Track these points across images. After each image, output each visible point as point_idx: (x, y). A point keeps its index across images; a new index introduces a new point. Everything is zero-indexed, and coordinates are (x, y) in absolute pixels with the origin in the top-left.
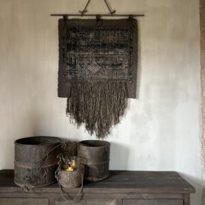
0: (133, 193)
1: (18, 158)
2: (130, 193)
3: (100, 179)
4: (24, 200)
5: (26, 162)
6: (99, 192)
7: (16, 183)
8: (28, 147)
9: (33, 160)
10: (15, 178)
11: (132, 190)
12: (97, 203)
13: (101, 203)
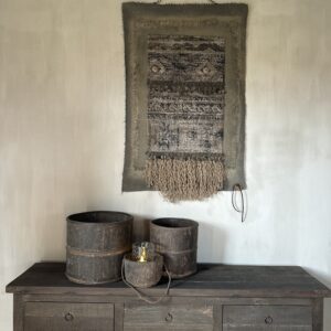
0: (238, 297)
1: (71, 241)
2: (233, 297)
3: (181, 276)
4: (78, 306)
5: (86, 247)
6: (188, 294)
7: (70, 278)
8: (89, 225)
9: (96, 245)
10: (68, 271)
11: (236, 292)
12: (185, 310)
13: (191, 311)
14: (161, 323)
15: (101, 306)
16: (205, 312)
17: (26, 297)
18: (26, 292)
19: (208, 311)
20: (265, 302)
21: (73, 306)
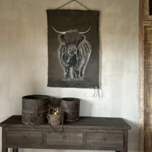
1: (24, 107)
2: (91, 129)
5: (29, 109)
7: (23, 122)
9: (33, 108)
11: (92, 127)
12: (71, 134)
13: (74, 135)
14: (62, 140)
15: (37, 133)
16: (79, 135)
17: (7, 129)
18: (7, 126)
19: (81, 135)
20: (104, 131)
21: (26, 132)
